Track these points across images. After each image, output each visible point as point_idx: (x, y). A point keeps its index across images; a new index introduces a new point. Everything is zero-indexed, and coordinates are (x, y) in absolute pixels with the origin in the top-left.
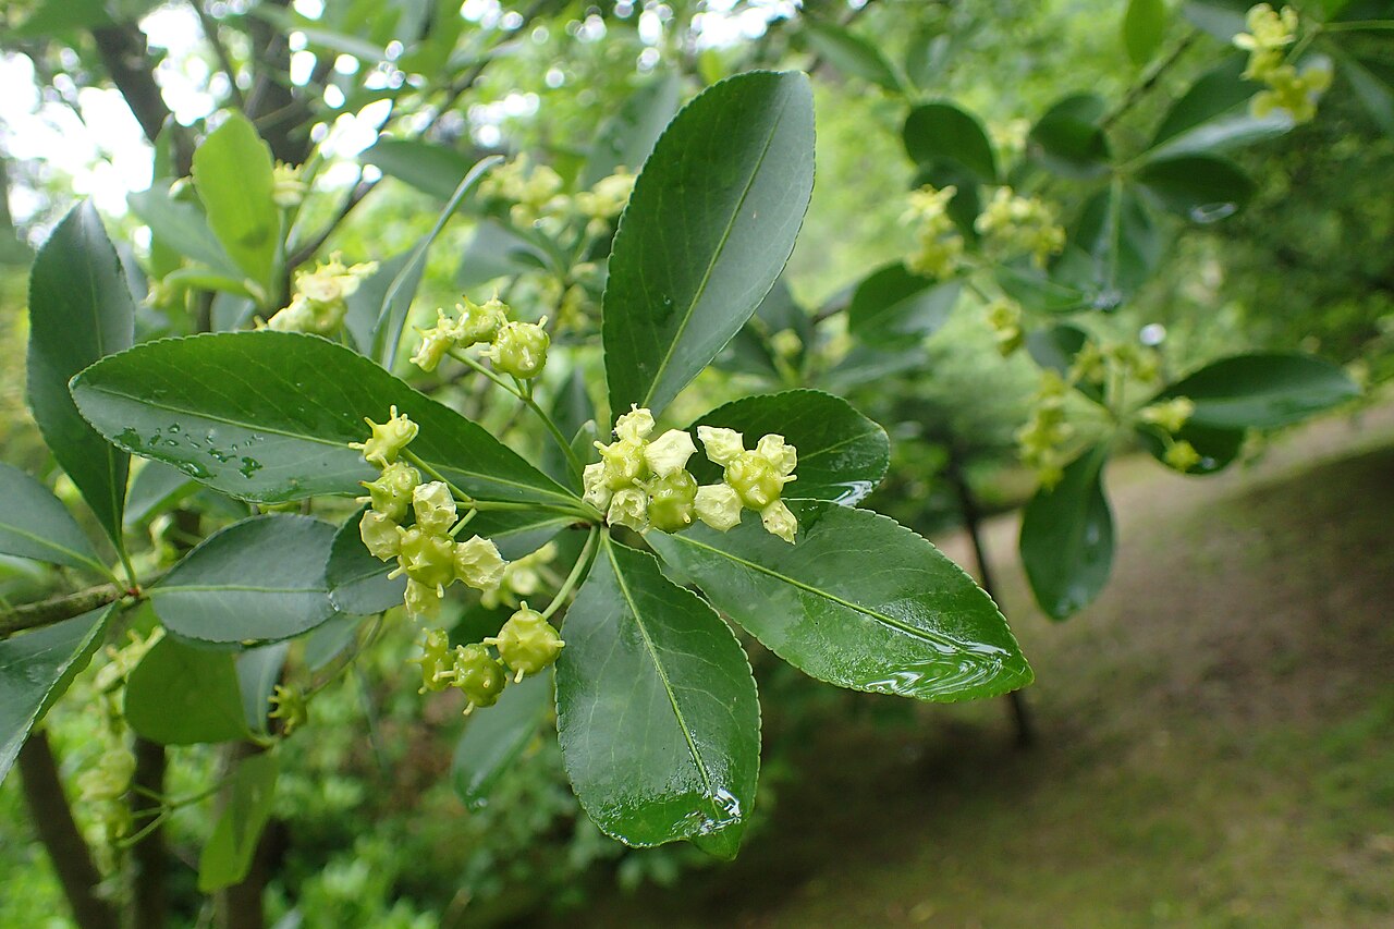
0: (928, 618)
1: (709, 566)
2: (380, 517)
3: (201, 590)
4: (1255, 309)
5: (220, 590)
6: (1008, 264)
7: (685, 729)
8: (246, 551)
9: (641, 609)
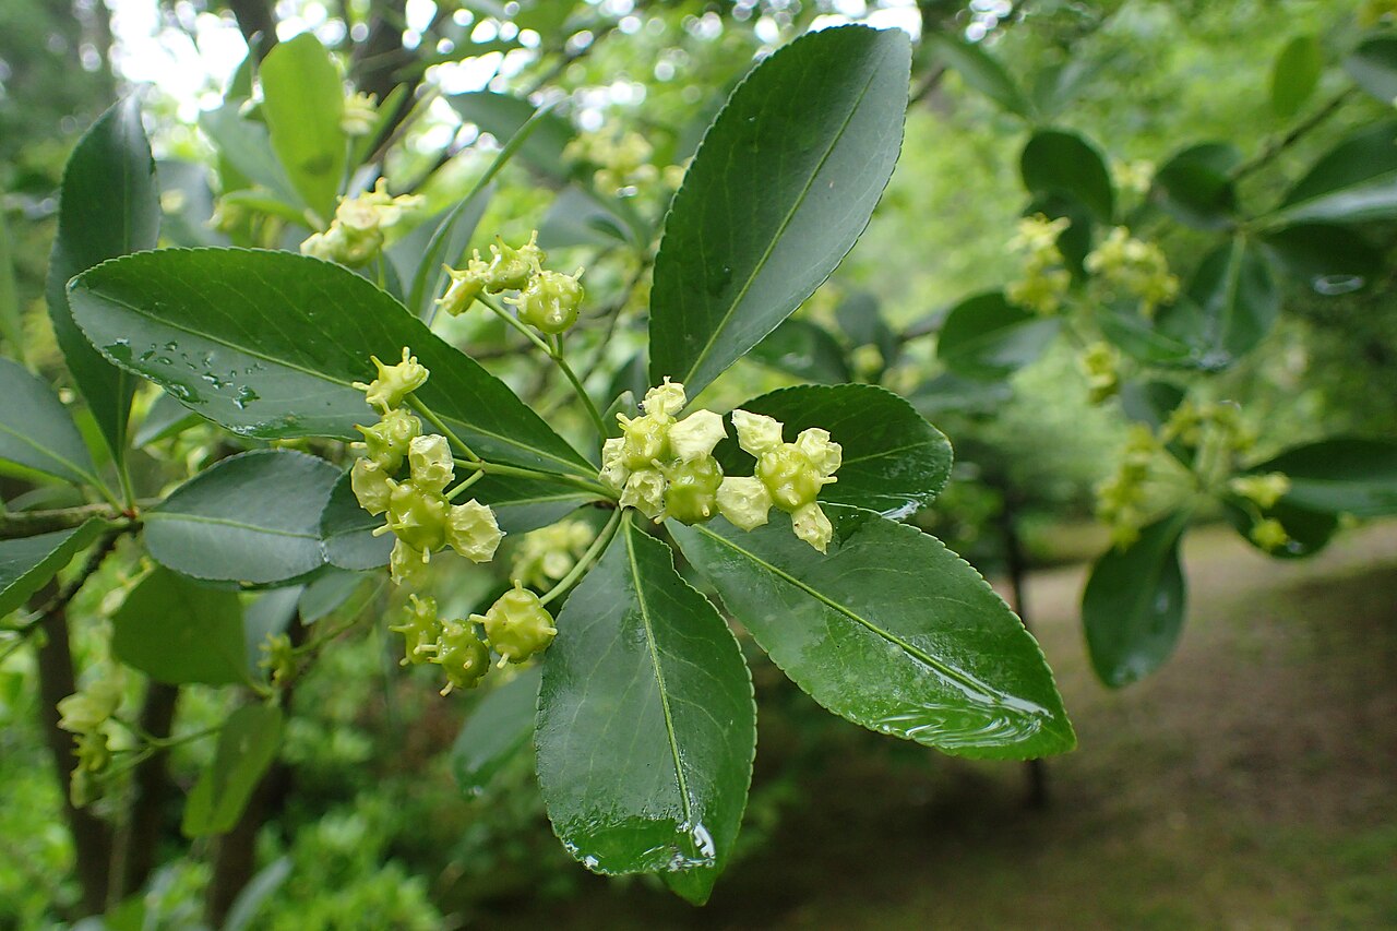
0: (964, 659)
1: (730, 566)
2: (370, 466)
3: (195, 520)
4: (1335, 401)
5: (212, 523)
6: (1111, 307)
7: (675, 746)
8: (247, 485)
9: (650, 604)
